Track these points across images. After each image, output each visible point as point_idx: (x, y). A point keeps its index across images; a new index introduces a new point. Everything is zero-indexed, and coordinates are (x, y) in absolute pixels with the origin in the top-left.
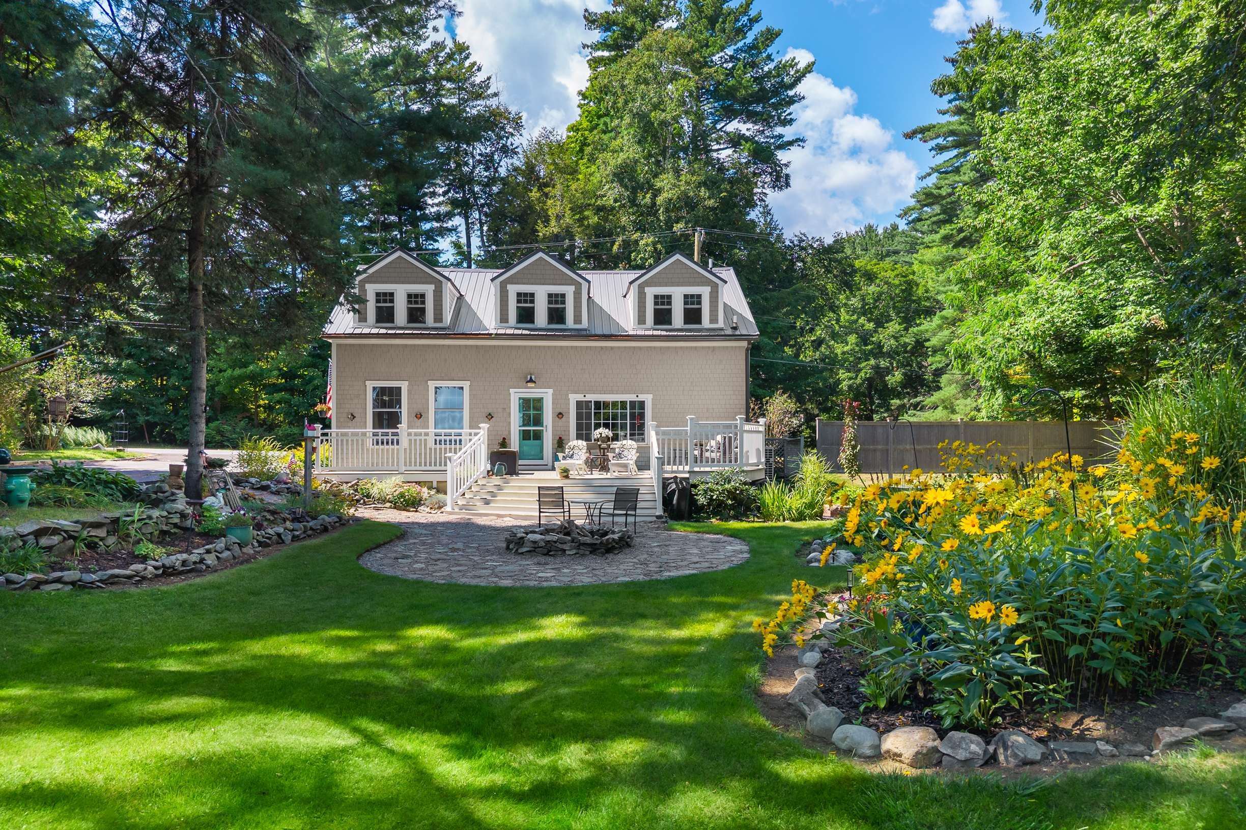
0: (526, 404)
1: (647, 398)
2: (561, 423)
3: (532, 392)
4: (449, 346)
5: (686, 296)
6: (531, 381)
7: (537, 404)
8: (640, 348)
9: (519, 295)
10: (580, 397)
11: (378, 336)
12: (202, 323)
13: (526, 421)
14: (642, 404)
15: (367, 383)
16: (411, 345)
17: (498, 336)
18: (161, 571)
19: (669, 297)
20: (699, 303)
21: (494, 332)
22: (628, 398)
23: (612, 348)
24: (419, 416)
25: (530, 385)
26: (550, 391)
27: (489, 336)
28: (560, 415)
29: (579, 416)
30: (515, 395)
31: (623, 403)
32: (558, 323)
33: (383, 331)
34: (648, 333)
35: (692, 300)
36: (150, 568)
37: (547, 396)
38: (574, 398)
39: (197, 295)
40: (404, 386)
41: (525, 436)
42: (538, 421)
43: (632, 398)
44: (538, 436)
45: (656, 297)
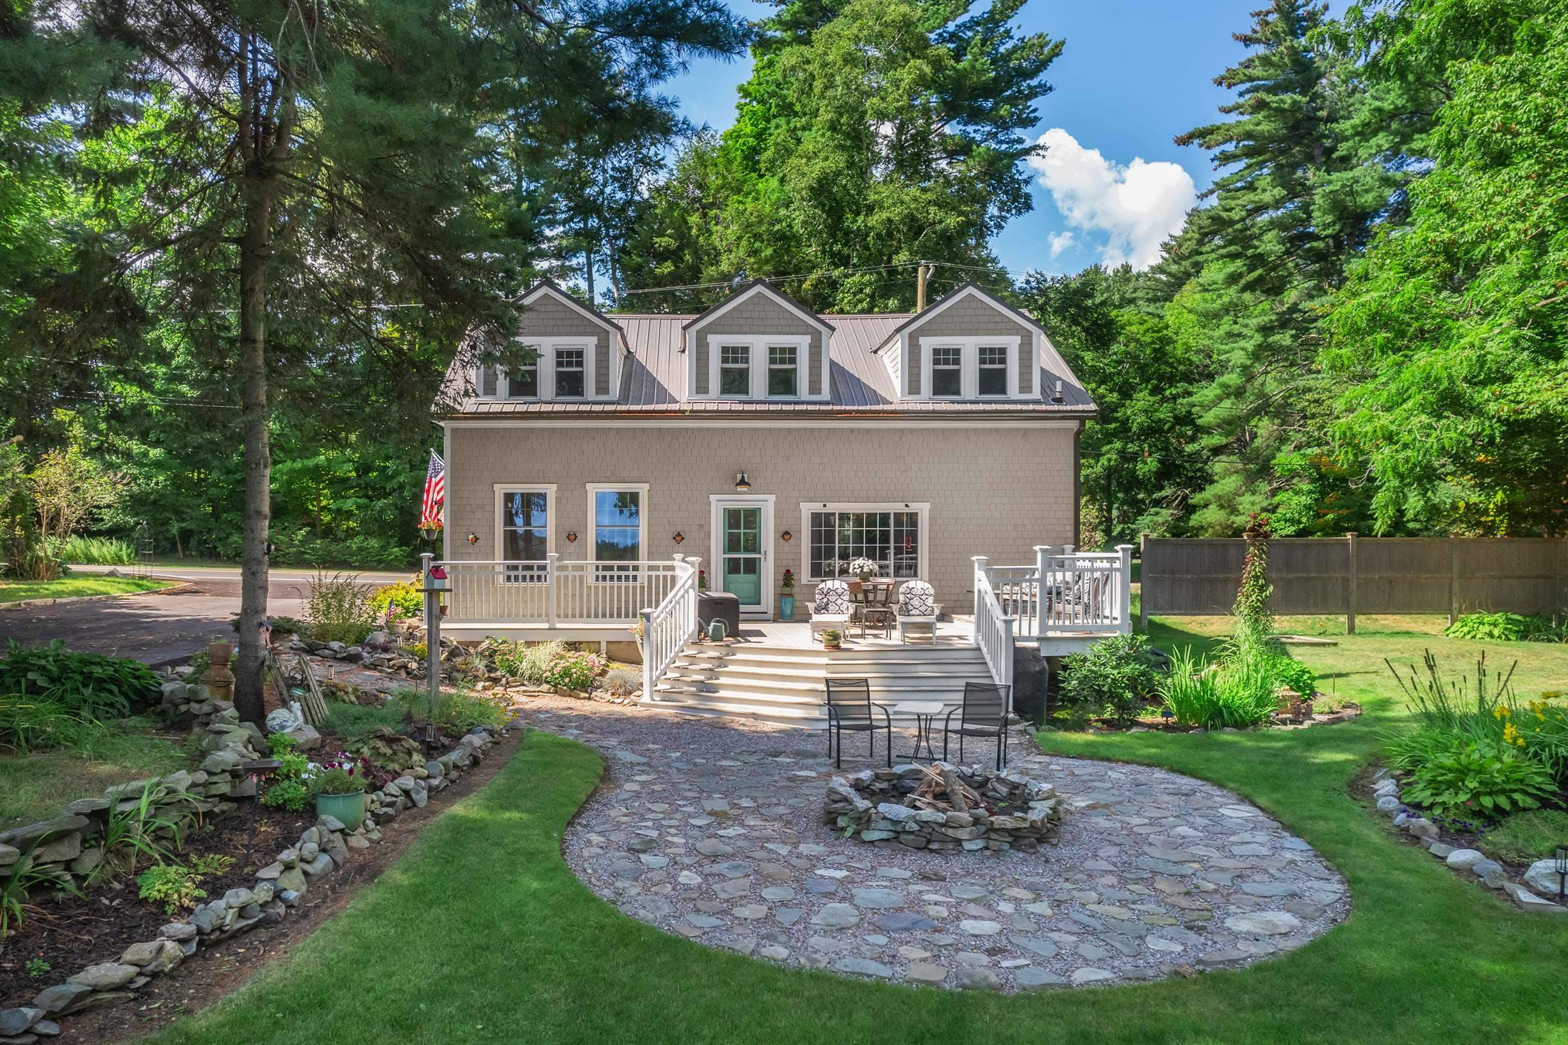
0: (733, 518)
1: (923, 509)
2: (787, 547)
3: (744, 500)
4: (618, 430)
5: (982, 351)
6: (742, 482)
7: (752, 517)
8: (912, 431)
9: (725, 350)
10: (817, 507)
11: (514, 416)
12: (263, 399)
13: (732, 544)
14: (913, 519)
15: (497, 487)
16: (562, 429)
17: (695, 415)
18: (193, 947)
19: (957, 352)
20: (1003, 361)
21: (688, 407)
22: (893, 508)
23: (868, 431)
24: (572, 537)
25: (740, 489)
26: (772, 498)
27: (680, 415)
28: (786, 535)
29: (816, 537)
30: (718, 505)
31: (885, 518)
32: (786, 393)
33: (523, 408)
34: (924, 407)
35: (993, 357)
36: (170, 945)
37: (767, 505)
38: (808, 509)
39: (255, 350)
40: (551, 490)
41: (733, 567)
42: (753, 545)
43: (899, 507)
44: (752, 567)
45: (936, 352)
